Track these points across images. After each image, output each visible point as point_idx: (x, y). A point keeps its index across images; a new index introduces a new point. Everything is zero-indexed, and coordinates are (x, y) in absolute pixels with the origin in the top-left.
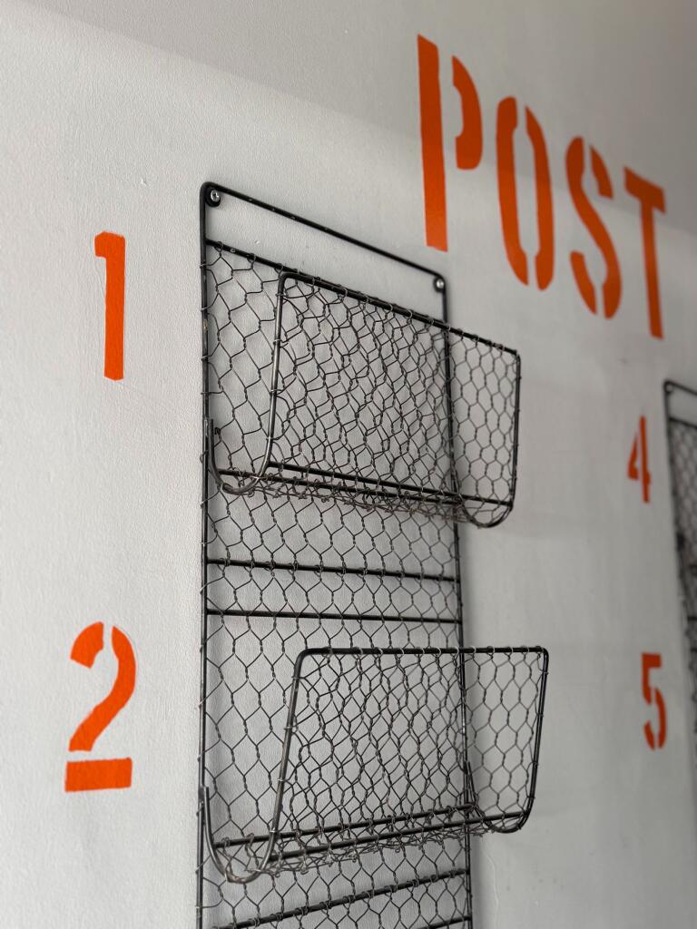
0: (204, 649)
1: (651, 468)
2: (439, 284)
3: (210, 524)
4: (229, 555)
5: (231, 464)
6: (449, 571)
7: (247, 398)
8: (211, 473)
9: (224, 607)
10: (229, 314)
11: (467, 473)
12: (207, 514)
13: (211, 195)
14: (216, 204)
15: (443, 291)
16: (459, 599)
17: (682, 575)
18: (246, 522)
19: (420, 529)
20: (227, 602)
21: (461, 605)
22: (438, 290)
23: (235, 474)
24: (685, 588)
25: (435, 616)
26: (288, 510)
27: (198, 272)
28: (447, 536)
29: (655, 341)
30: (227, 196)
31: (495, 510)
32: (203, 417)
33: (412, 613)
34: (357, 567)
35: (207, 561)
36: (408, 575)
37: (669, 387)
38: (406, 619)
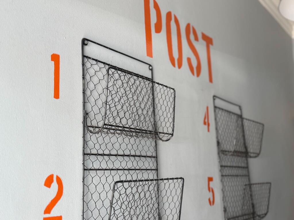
0: (83, 181)
1: (210, 122)
2: (151, 68)
3: (85, 142)
4: (91, 152)
5: (91, 124)
6: (154, 155)
7: (96, 103)
8: (86, 127)
9: (89, 168)
10: (90, 78)
11: (160, 125)
12: (84, 139)
13: (85, 42)
14: (86, 45)
15: (152, 70)
16: (157, 163)
17: (219, 154)
18: (95, 142)
19: (146, 142)
20: (90, 166)
21: (157, 165)
22: (150, 69)
23: (93, 127)
24: (220, 157)
25: (150, 168)
26: (108, 138)
27: (81, 65)
28: (153, 144)
29: (210, 84)
30: (89, 42)
31: (168, 136)
32: (83, 110)
33: (144, 168)
34: (127, 154)
35: (84, 154)
36: (142, 156)
37: (215, 97)
38: (142, 170)
